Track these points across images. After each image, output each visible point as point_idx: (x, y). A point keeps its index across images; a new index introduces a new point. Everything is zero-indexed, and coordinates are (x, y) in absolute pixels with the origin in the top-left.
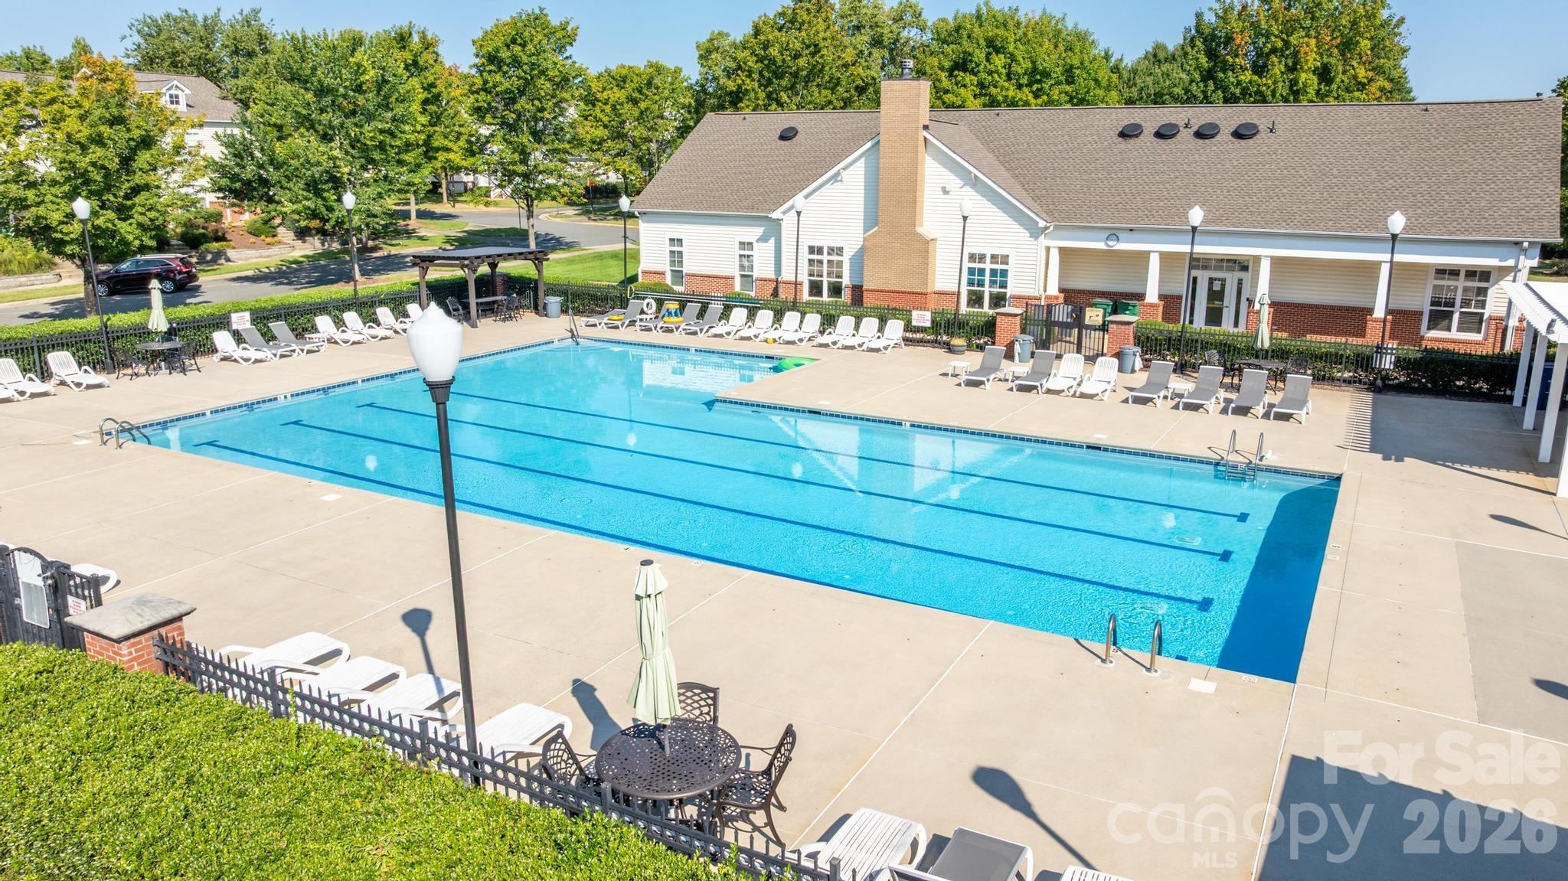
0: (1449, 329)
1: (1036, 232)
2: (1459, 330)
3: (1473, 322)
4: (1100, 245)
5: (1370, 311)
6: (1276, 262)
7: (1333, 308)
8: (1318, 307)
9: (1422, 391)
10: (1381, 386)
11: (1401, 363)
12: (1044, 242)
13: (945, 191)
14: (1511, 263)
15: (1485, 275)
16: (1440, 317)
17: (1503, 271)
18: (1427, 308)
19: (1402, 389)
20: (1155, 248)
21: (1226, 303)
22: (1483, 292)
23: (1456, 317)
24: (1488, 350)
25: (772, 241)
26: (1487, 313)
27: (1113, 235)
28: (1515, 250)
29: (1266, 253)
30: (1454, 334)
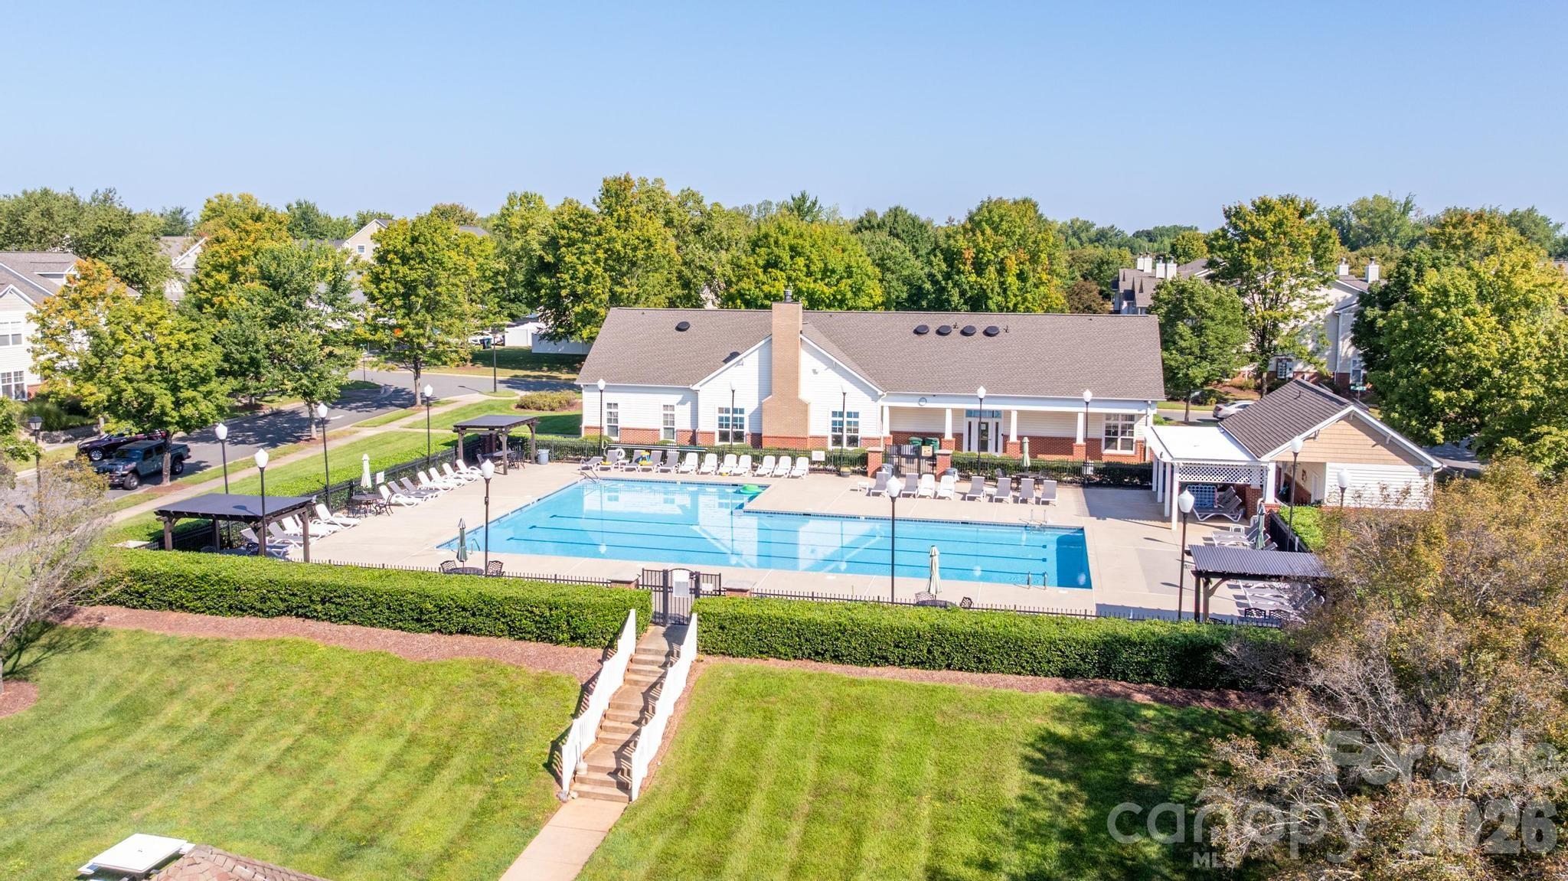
0: (1116, 448)
1: (876, 397)
2: (1122, 448)
3: (1128, 444)
4: (916, 405)
5: (1074, 440)
6: (1020, 412)
7: (1052, 438)
8: (1043, 438)
9: (1108, 485)
10: (1087, 484)
11: (1097, 471)
12: (880, 402)
13: (815, 372)
14: (1143, 412)
15: (1131, 417)
16: (1110, 442)
17: (1141, 416)
18: (1103, 437)
19: (1098, 485)
20: (949, 406)
21: (990, 437)
22: (1131, 426)
23: (1119, 441)
24: (1136, 461)
25: (689, 404)
26: (1135, 438)
27: (923, 399)
28: (1144, 404)
29: (1014, 408)
30: (1119, 451)
